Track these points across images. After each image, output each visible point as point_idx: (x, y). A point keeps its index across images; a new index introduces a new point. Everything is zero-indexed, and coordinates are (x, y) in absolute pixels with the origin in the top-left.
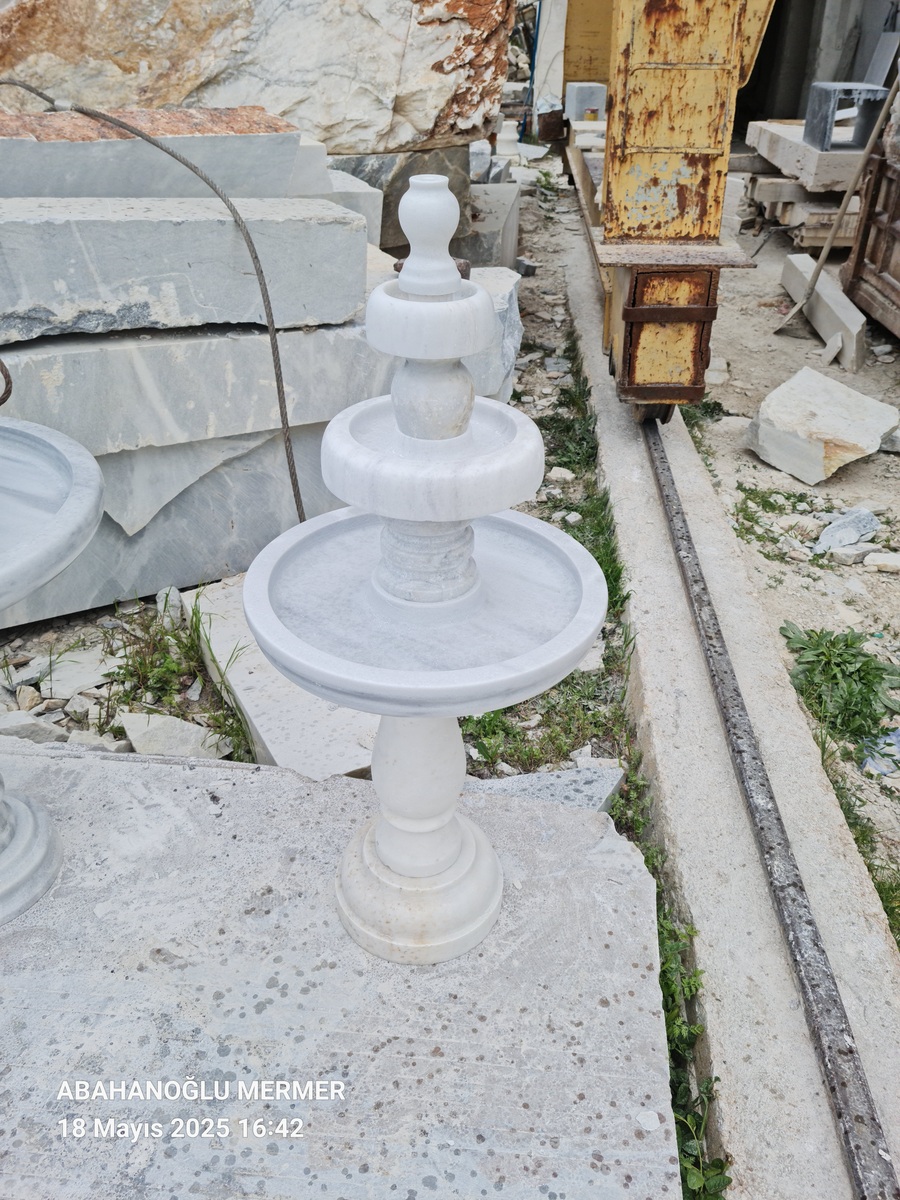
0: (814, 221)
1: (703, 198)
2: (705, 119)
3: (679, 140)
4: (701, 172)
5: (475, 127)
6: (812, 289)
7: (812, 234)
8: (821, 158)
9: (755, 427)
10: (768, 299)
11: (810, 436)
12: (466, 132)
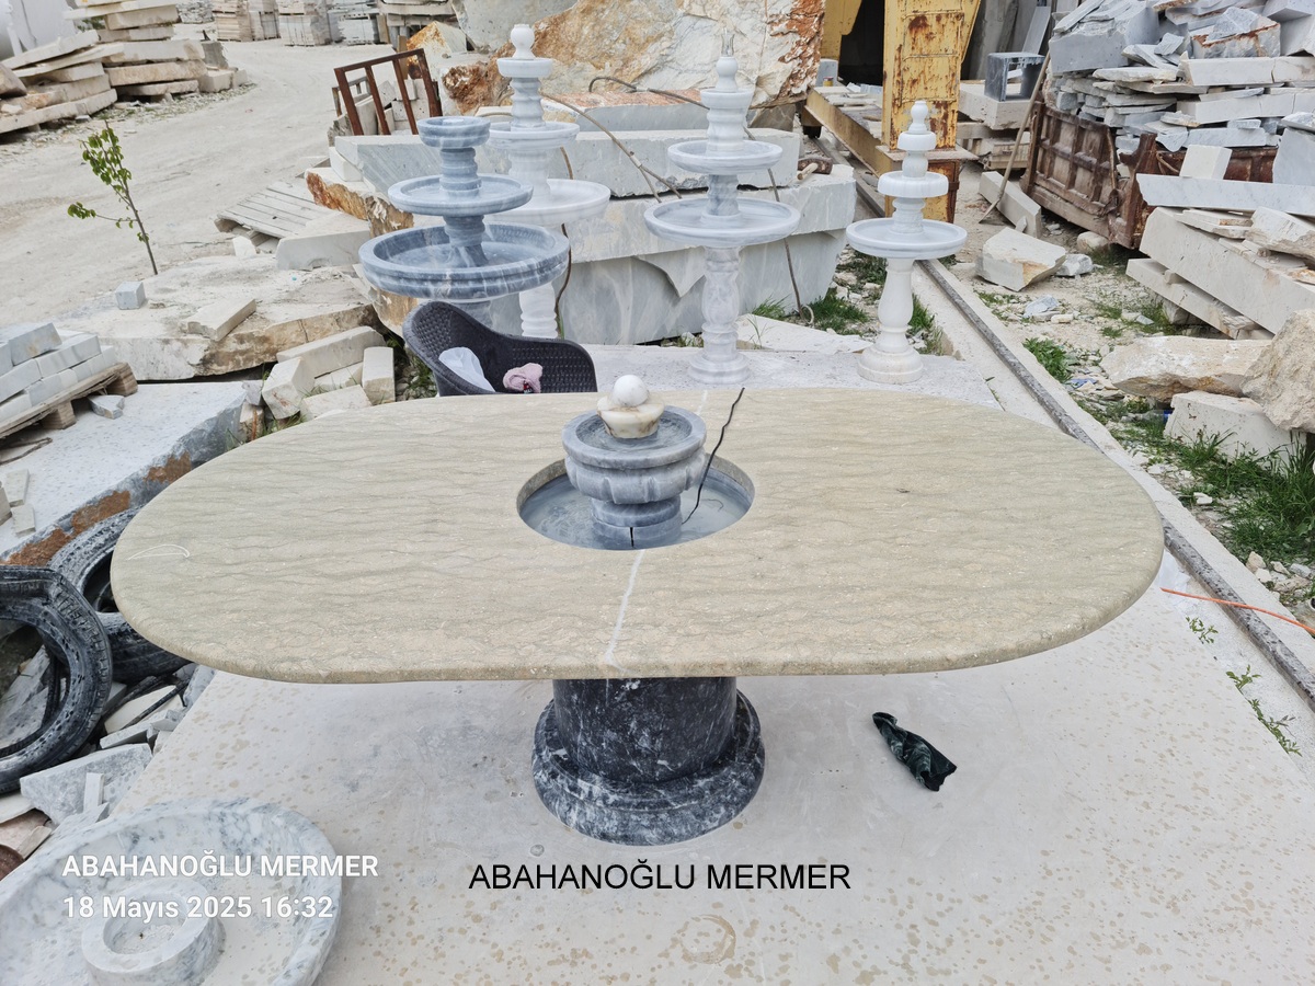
0: (997, 151)
1: (945, 125)
2: (944, 82)
3: (930, 94)
4: (943, 111)
5: (802, 93)
6: (1003, 191)
7: (997, 160)
8: (999, 107)
9: (980, 260)
10: (971, 203)
11: (1014, 261)
12: (796, 95)
